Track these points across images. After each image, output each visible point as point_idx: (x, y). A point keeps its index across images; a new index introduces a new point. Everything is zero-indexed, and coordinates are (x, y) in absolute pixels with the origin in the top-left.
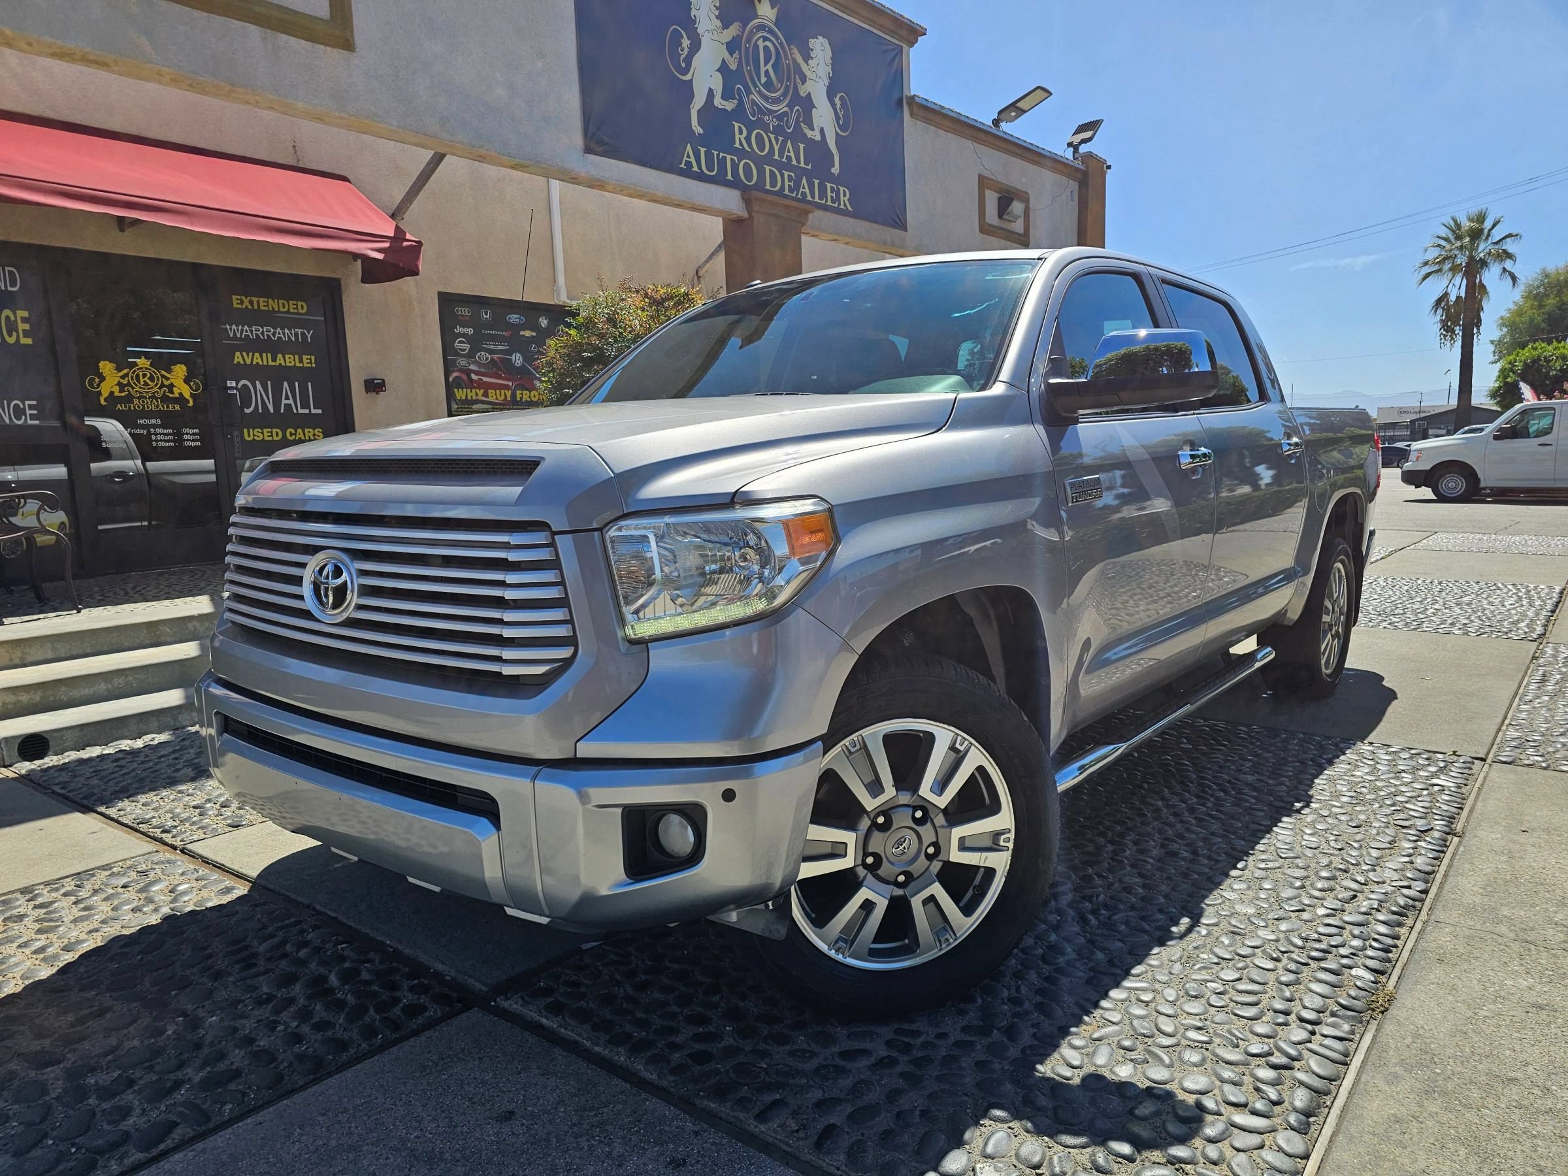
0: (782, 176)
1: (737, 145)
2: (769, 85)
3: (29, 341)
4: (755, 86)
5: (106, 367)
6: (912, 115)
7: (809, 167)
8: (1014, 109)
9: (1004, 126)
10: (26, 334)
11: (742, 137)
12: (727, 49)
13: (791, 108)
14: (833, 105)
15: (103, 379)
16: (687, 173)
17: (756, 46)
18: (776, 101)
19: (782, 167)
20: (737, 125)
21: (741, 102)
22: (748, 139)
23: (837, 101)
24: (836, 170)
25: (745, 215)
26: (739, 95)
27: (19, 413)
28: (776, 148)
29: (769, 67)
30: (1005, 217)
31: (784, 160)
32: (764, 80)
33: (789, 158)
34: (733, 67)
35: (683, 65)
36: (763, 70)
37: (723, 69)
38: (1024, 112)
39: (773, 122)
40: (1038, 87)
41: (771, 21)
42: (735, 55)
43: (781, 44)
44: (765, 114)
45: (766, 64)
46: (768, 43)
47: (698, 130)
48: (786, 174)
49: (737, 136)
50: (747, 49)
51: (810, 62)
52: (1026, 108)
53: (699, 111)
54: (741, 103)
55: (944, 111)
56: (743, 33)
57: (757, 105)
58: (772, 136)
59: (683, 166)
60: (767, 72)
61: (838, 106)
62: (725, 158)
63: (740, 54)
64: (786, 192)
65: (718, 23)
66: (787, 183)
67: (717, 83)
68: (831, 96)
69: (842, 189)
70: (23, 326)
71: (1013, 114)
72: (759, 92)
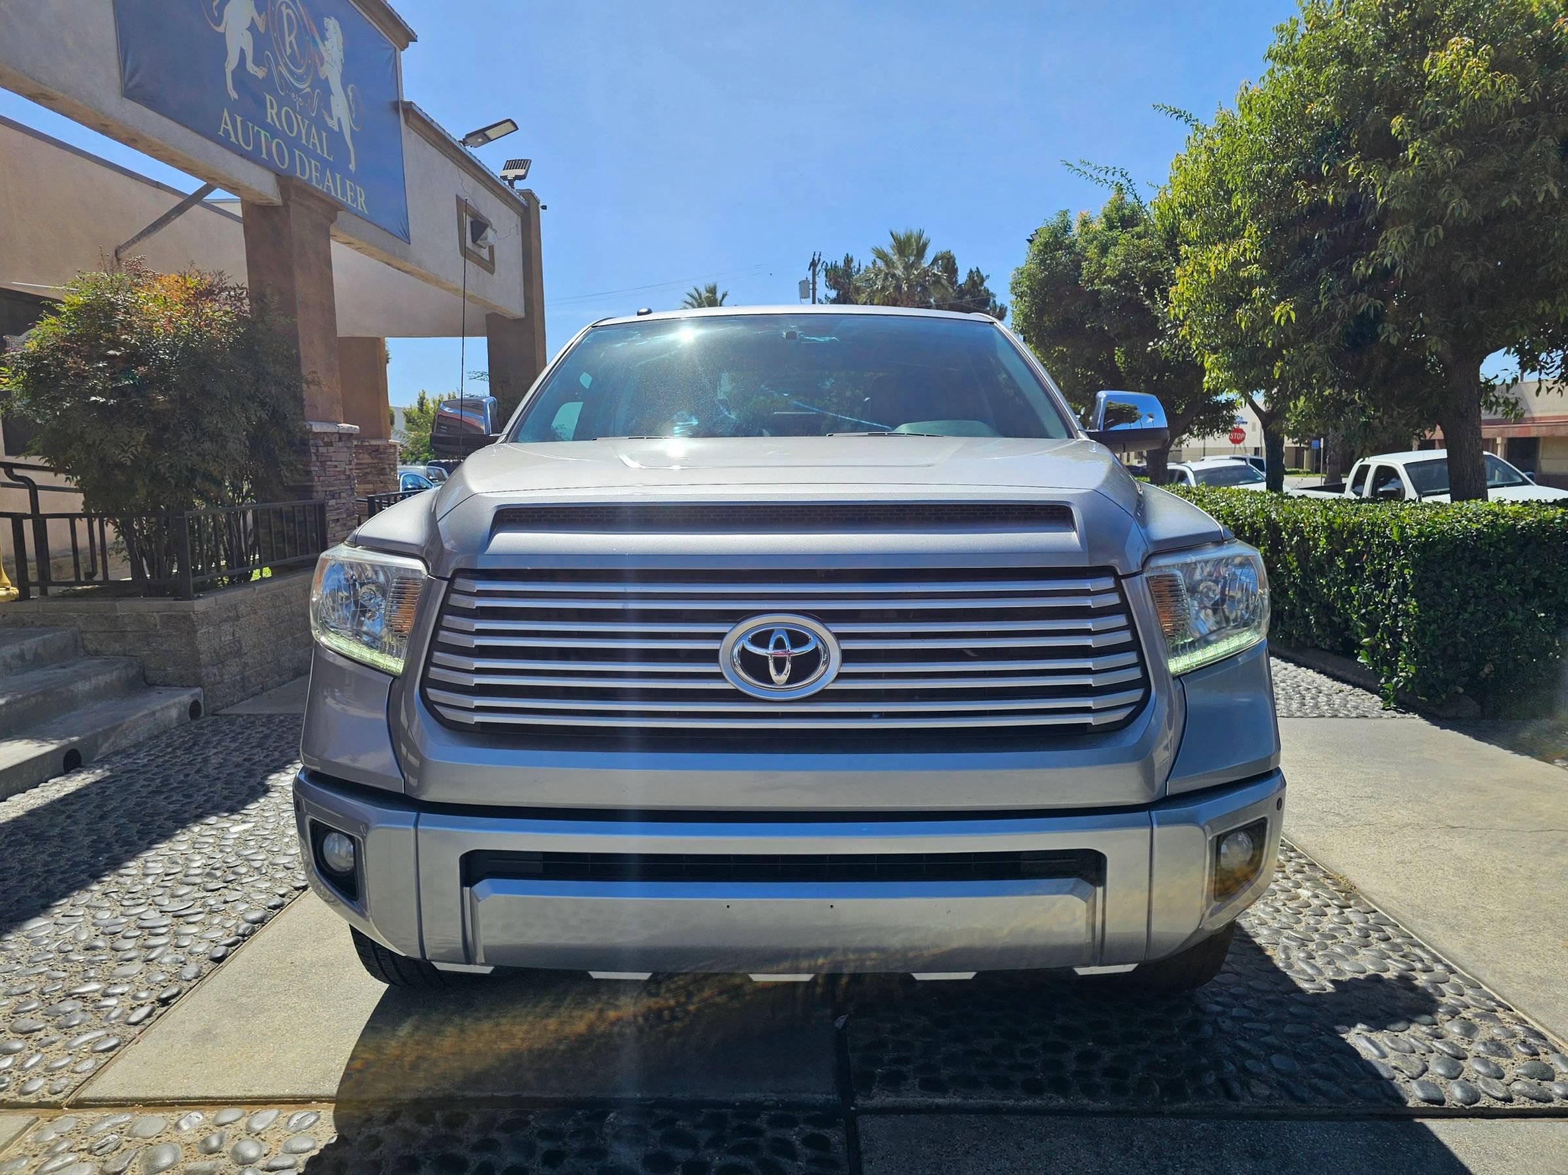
0: (310, 163)
1: (269, 121)
2: (293, 59)
4: (282, 57)
6: (406, 121)
7: (331, 159)
8: (482, 136)
11: (274, 112)
12: (256, 7)
13: (313, 90)
14: (347, 96)
16: (224, 142)
17: (280, 11)
18: (300, 79)
19: (309, 153)
20: (268, 97)
21: (270, 69)
22: (278, 114)
23: (349, 90)
24: (352, 167)
25: (277, 200)
26: (269, 64)
28: (304, 132)
29: (292, 38)
30: (479, 242)
31: (310, 146)
32: (289, 51)
33: (314, 145)
34: (262, 29)
35: (216, 14)
36: (287, 40)
37: (252, 28)
38: (491, 140)
39: (299, 102)
40: (509, 120)
42: (262, 16)
43: (301, 15)
44: (291, 91)
45: (289, 36)
46: (289, 11)
47: (234, 95)
48: (313, 162)
49: (269, 110)
50: (273, 14)
51: (326, 42)
52: (492, 138)
53: (233, 73)
54: (270, 73)
55: (433, 125)
57: (285, 80)
58: (299, 117)
59: (221, 133)
60: (291, 43)
61: (351, 98)
62: (258, 132)
63: (267, 14)
64: (314, 183)
66: (314, 173)
67: (248, 43)
69: (358, 188)
71: (480, 140)
72: (286, 65)
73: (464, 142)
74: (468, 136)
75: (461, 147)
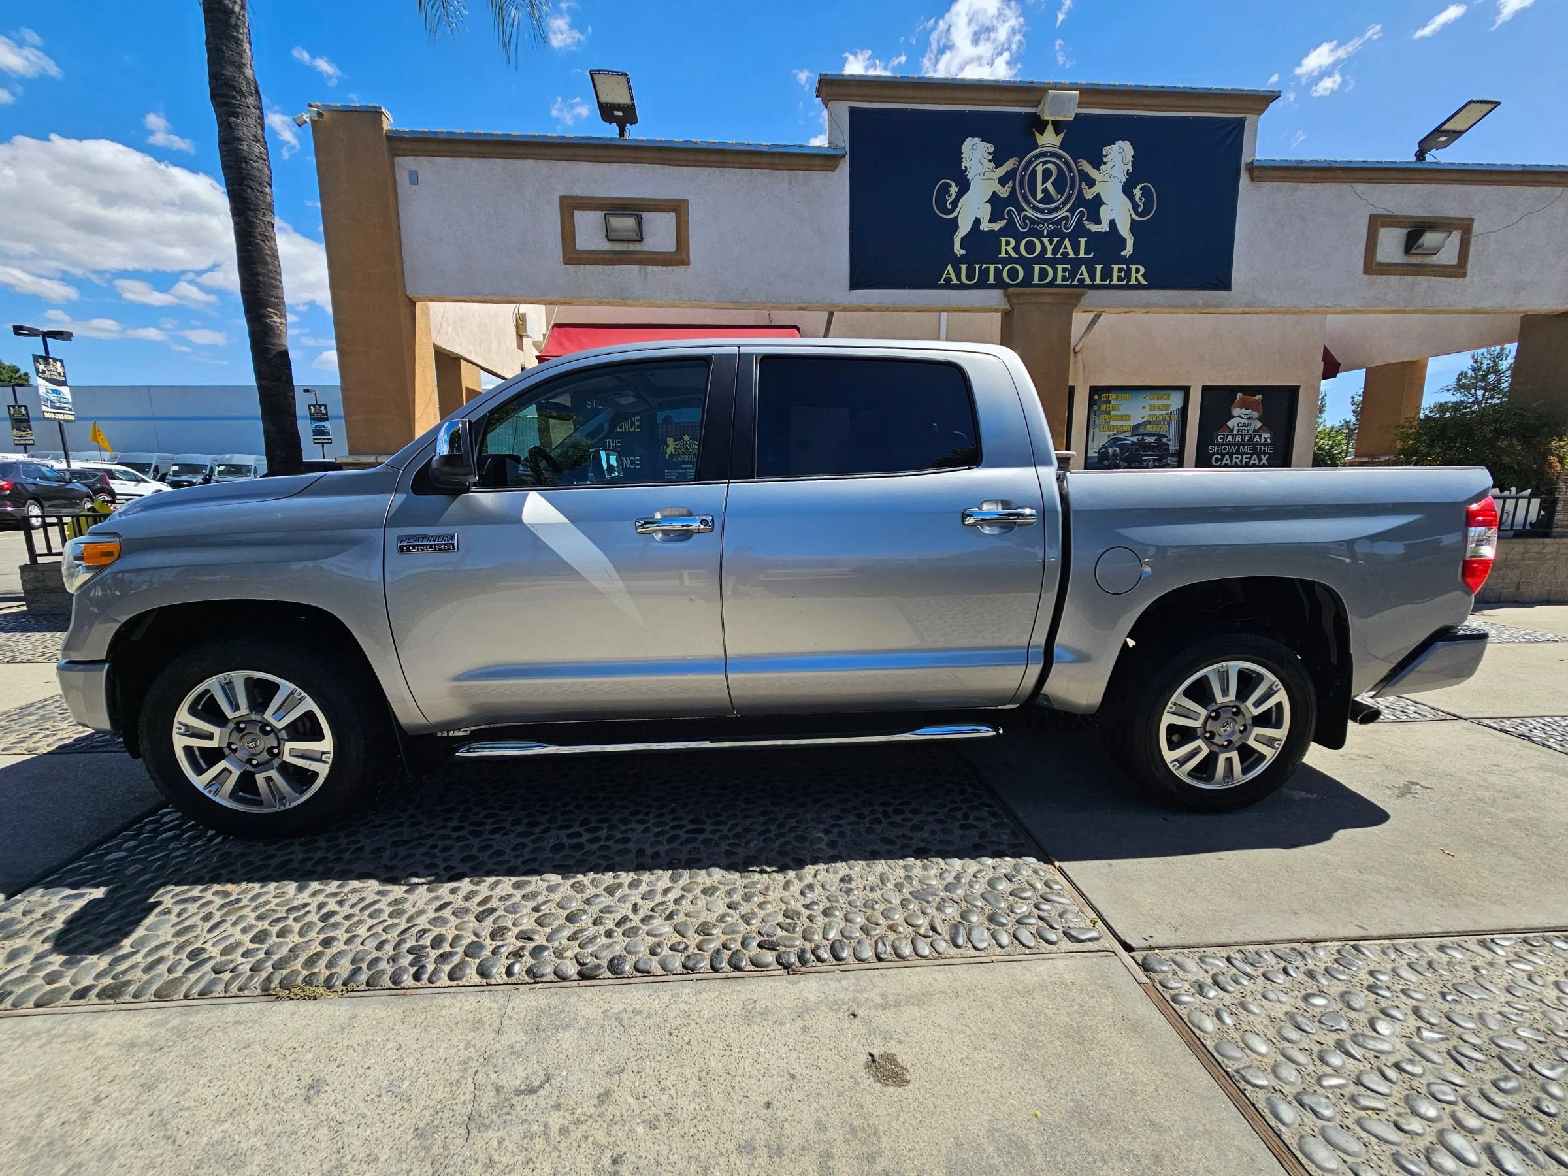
0: (1055, 269)
1: (1003, 254)
2: (1047, 198)
3: (639, 430)
4: (1028, 203)
5: (670, 440)
6: (1253, 179)
7: (1091, 256)
8: (1442, 134)
9: (1429, 158)
10: (638, 427)
11: (1010, 248)
12: (999, 182)
13: (1072, 212)
14: (1130, 197)
15: (668, 446)
16: (946, 286)
17: (1034, 171)
18: (1053, 210)
19: (1053, 263)
20: (1004, 240)
22: (1016, 248)
23: (1137, 192)
24: (1128, 252)
25: (1008, 307)
26: (1010, 215)
27: (633, 462)
28: (1050, 248)
29: (1049, 185)
30: (1413, 251)
31: (1059, 256)
32: (1040, 196)
33: (1065, 253)
34: (1005, 195)
35: (950, 207)
36: (1040, 188)
37: (994, 199)
38: (1459, 133)
39: (1047, 228)
40: (1471, 102)
41: (1055, 146)
42: (1008, 185)
43: (1066, 163)
44: (1038, 224)
45: (1044, 183)
46: (1048, 165)
47: (961, 252)
48: (1060, 267)
49: (1004, 248)
50: (1022, 178)
51: (1102, 167)
52: (1461, 129)
53: (963, 239)
54: (1011, 221)
56: (1019, 166)
57: (1030, 219)
58: (1046, 240)
59: (941, 282)
60: (1045, 189)
61: (1138, 196)
62: (987, 268)
63: (1014, 183)
64: (1059, 281)
65: (992, 165)
66: (1060, 274)
67: (985, 212)
68: (1127, 189)
69: (1134, 267)
70: (637, 423)
71: (1442, 139)
72: (1033, 207)
73: (1420, 156)
74: (1420, 144)
75: (1419, 165)
